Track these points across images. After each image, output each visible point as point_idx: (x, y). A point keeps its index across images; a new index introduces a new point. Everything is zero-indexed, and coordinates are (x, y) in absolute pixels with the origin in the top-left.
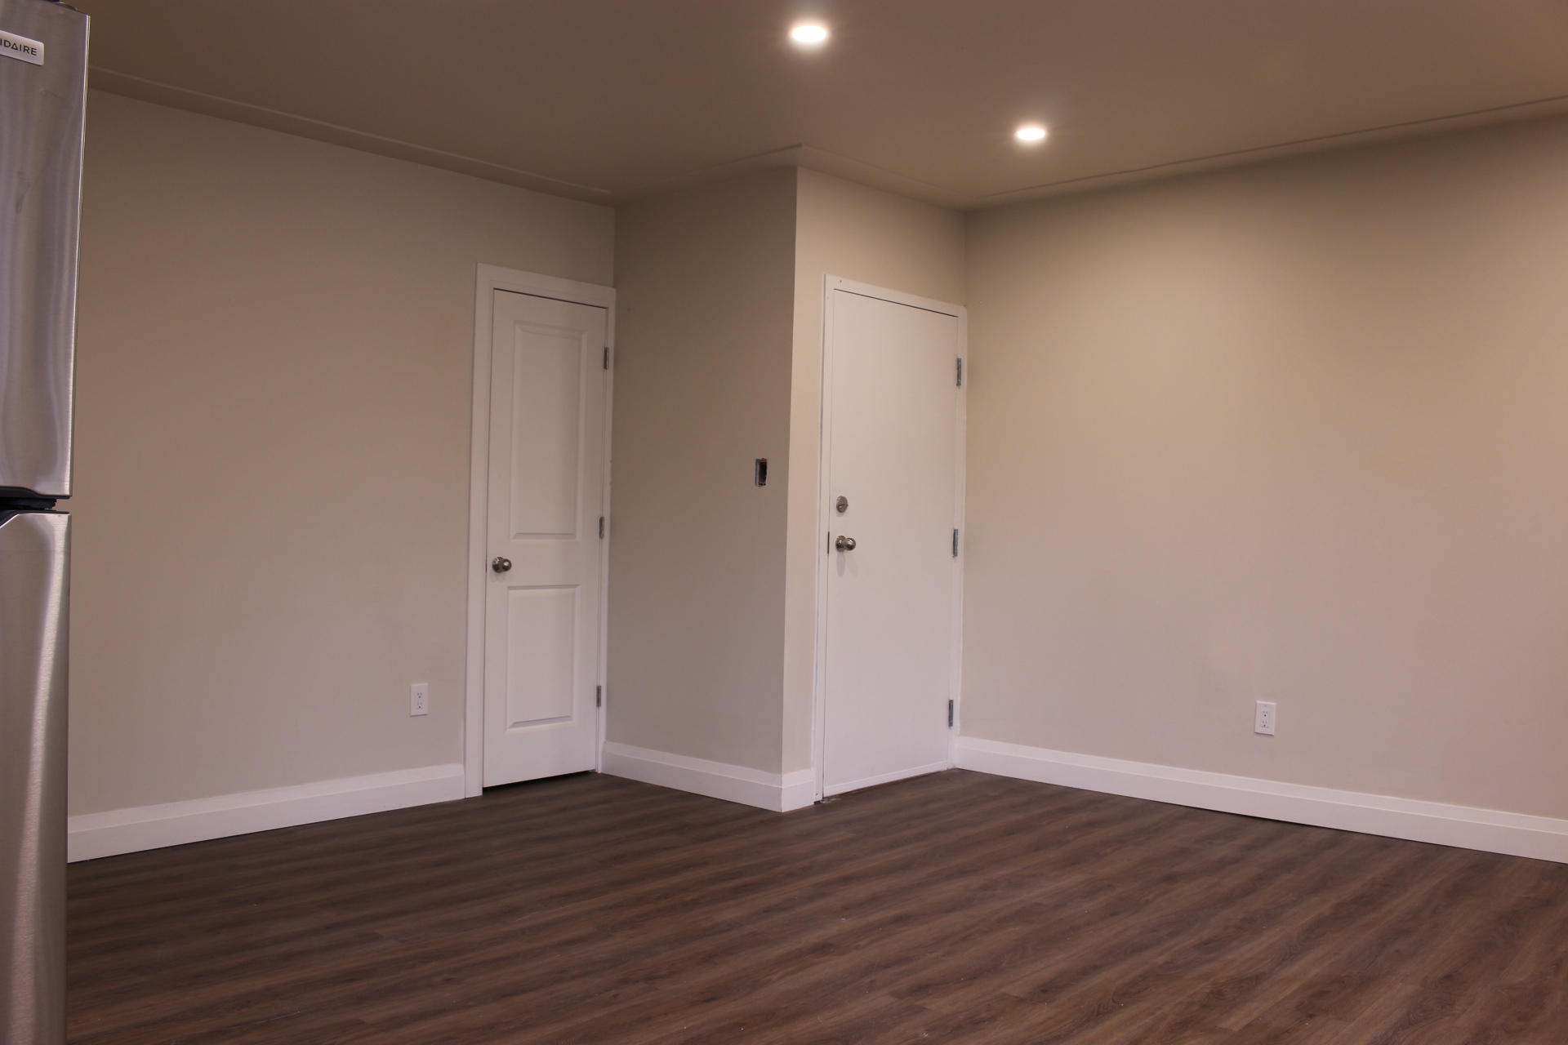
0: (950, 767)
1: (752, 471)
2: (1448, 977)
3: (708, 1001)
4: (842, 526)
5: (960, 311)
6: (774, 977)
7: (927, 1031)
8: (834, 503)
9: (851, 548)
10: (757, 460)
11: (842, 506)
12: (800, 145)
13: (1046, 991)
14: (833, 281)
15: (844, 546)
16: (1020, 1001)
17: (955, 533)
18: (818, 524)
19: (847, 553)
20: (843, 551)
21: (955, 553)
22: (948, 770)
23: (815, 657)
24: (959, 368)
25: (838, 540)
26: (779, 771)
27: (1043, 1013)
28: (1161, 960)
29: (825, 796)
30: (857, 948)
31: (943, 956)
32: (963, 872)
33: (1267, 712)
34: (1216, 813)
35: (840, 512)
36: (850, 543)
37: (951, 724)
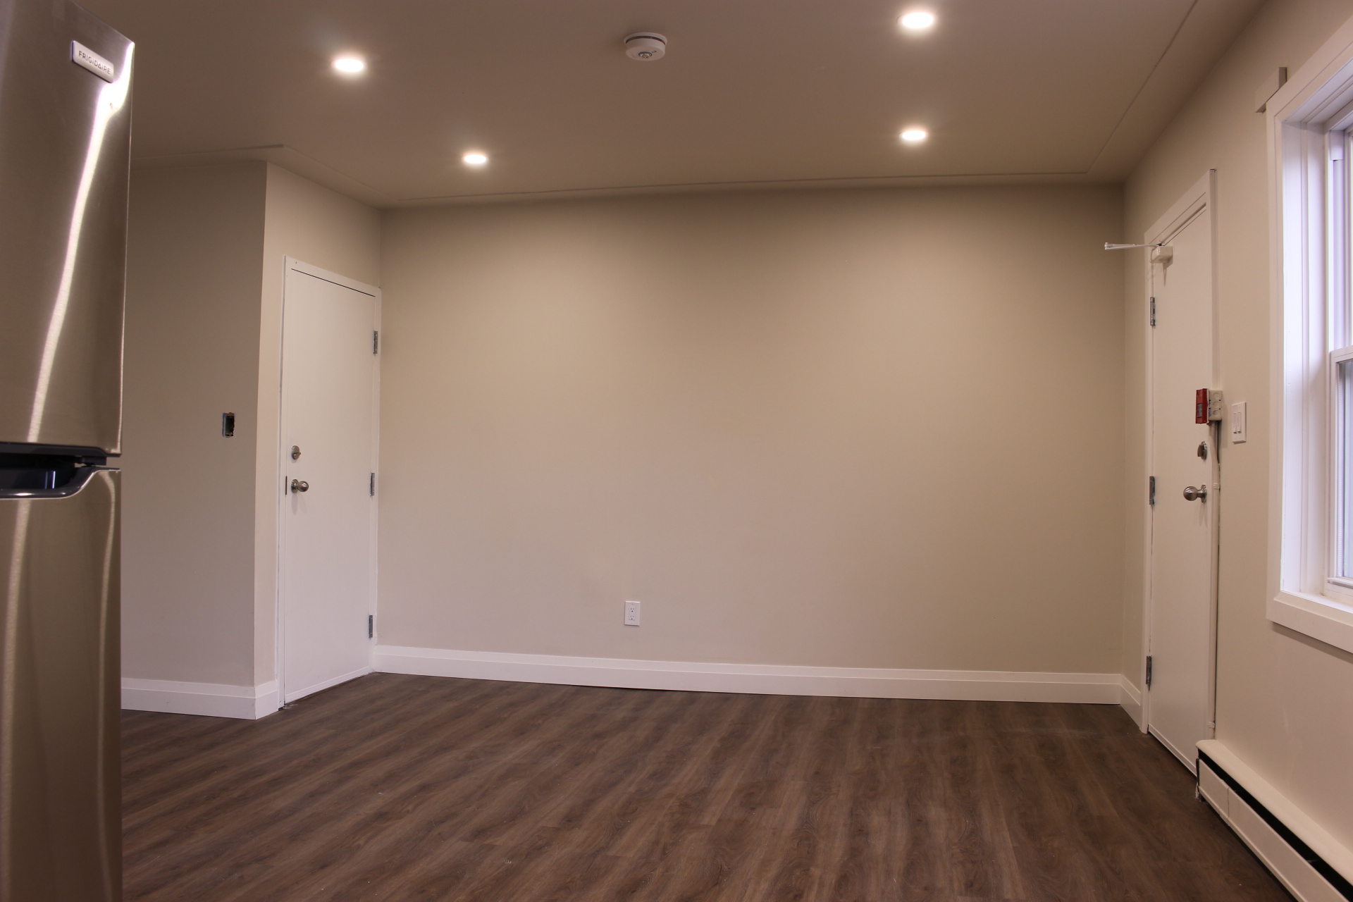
0: (371, 672)
1: (220, 424)
2: (817, 773)
3: (323, 867)
4: (297, 472)
5: (376, 291)
6: (361, 842)
7: (510, 859)
8: (290, 451)
9: (304, 489)
10: (224, 414)
11: (296, 454)
12: (281, 146)
13: (571, 819)
14: (291, 262)
15: (299, 487)
16: (558, 829)
17: (372, 476)
18: (278, 469)
19: (300, 494)
20: (296, 492)
21: (372, 493)
22: (370, 674)
23: (277, 584)
24: (375, 339)
25: (293, 484)
26: (252, 684)
27: (579, 835)
28: (632, 789)
29: (286, 702)
30: (408, 812)
31: (478, 808)
32: (444, 749)
33: (634, 609)
34: (597, 689)
35: (294, 459)
36: (304, 485)
37: (371, 636)
